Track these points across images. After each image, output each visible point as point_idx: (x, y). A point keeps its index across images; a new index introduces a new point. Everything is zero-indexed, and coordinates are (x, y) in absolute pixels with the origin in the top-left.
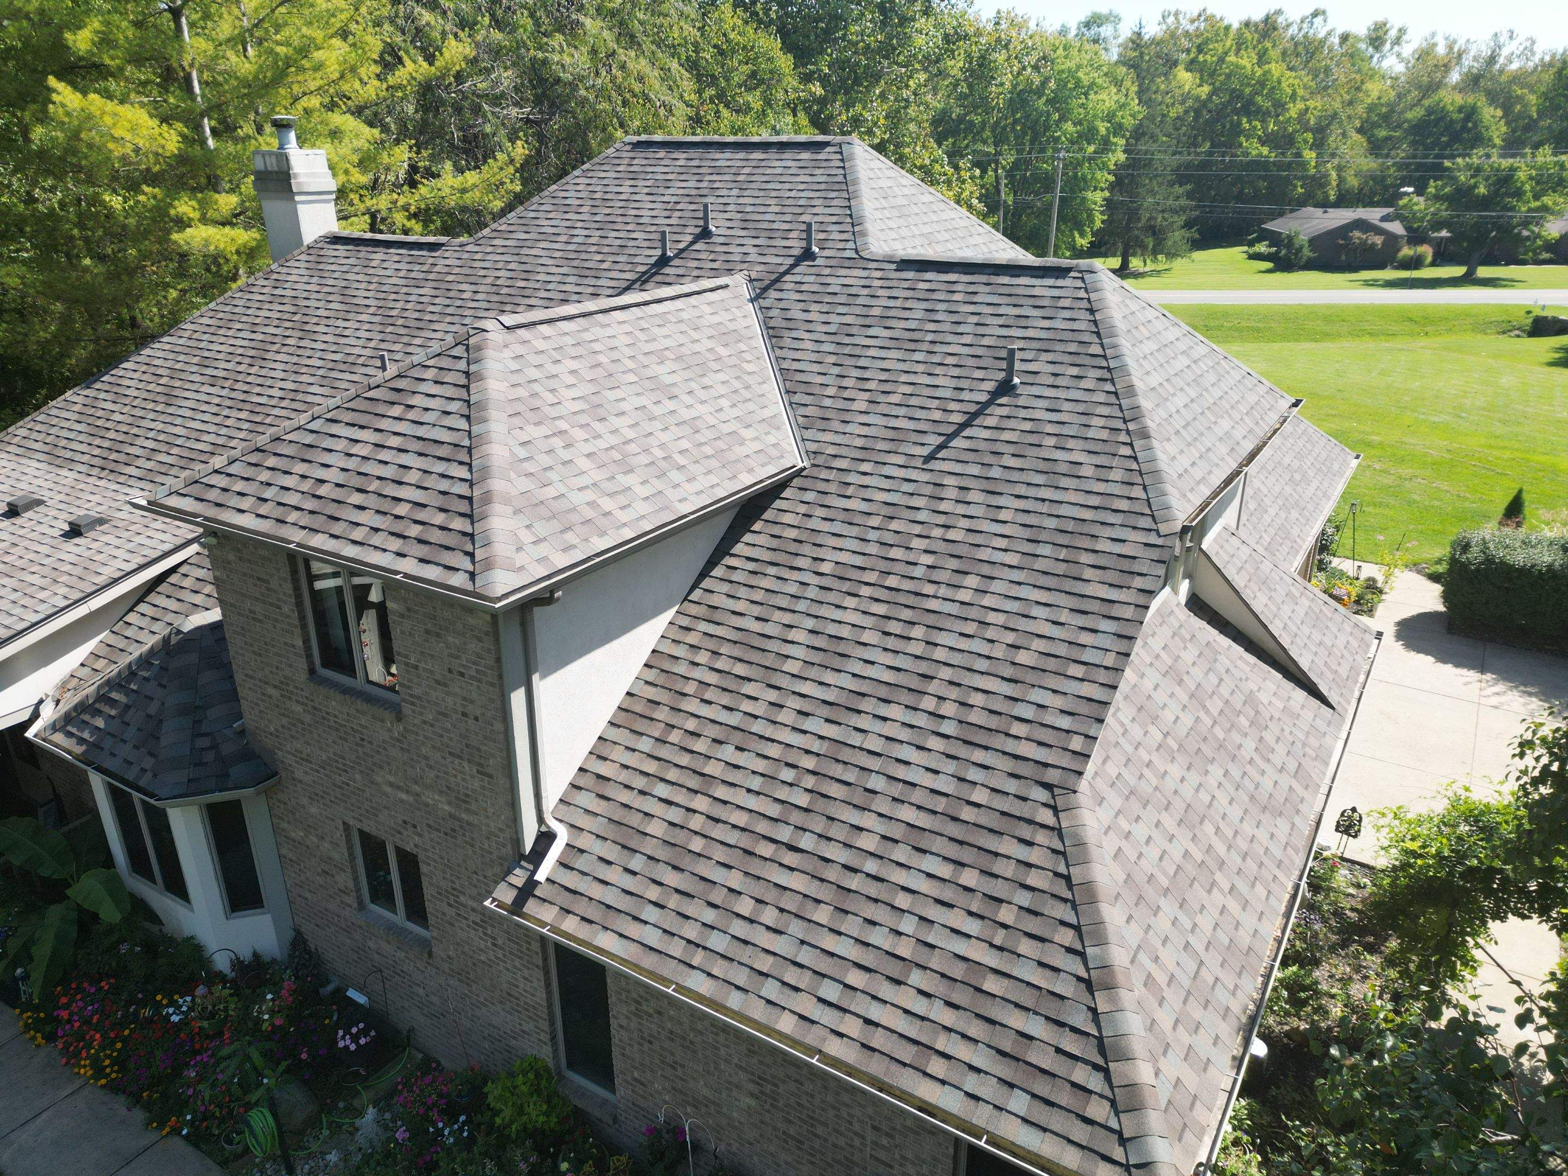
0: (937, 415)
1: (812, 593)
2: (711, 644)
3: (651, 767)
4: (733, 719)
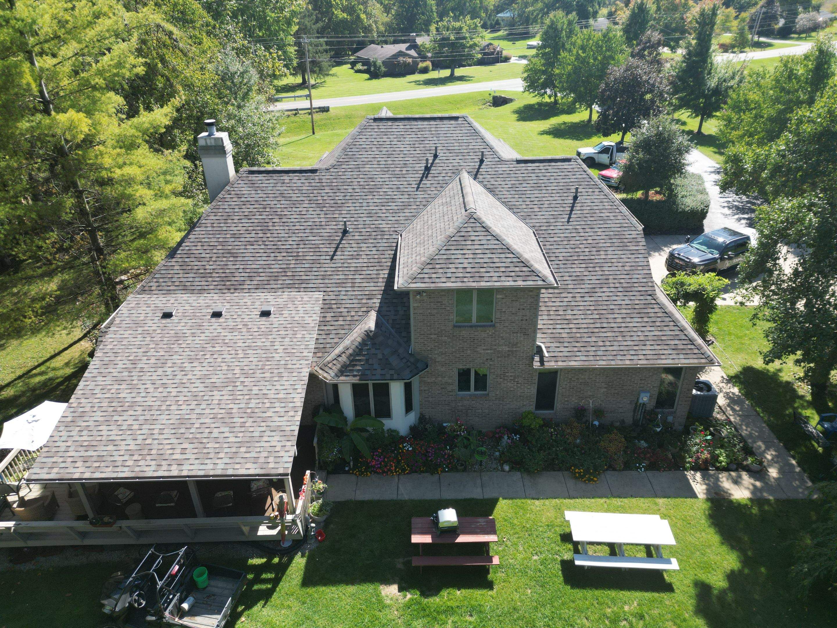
0: (562, 209)
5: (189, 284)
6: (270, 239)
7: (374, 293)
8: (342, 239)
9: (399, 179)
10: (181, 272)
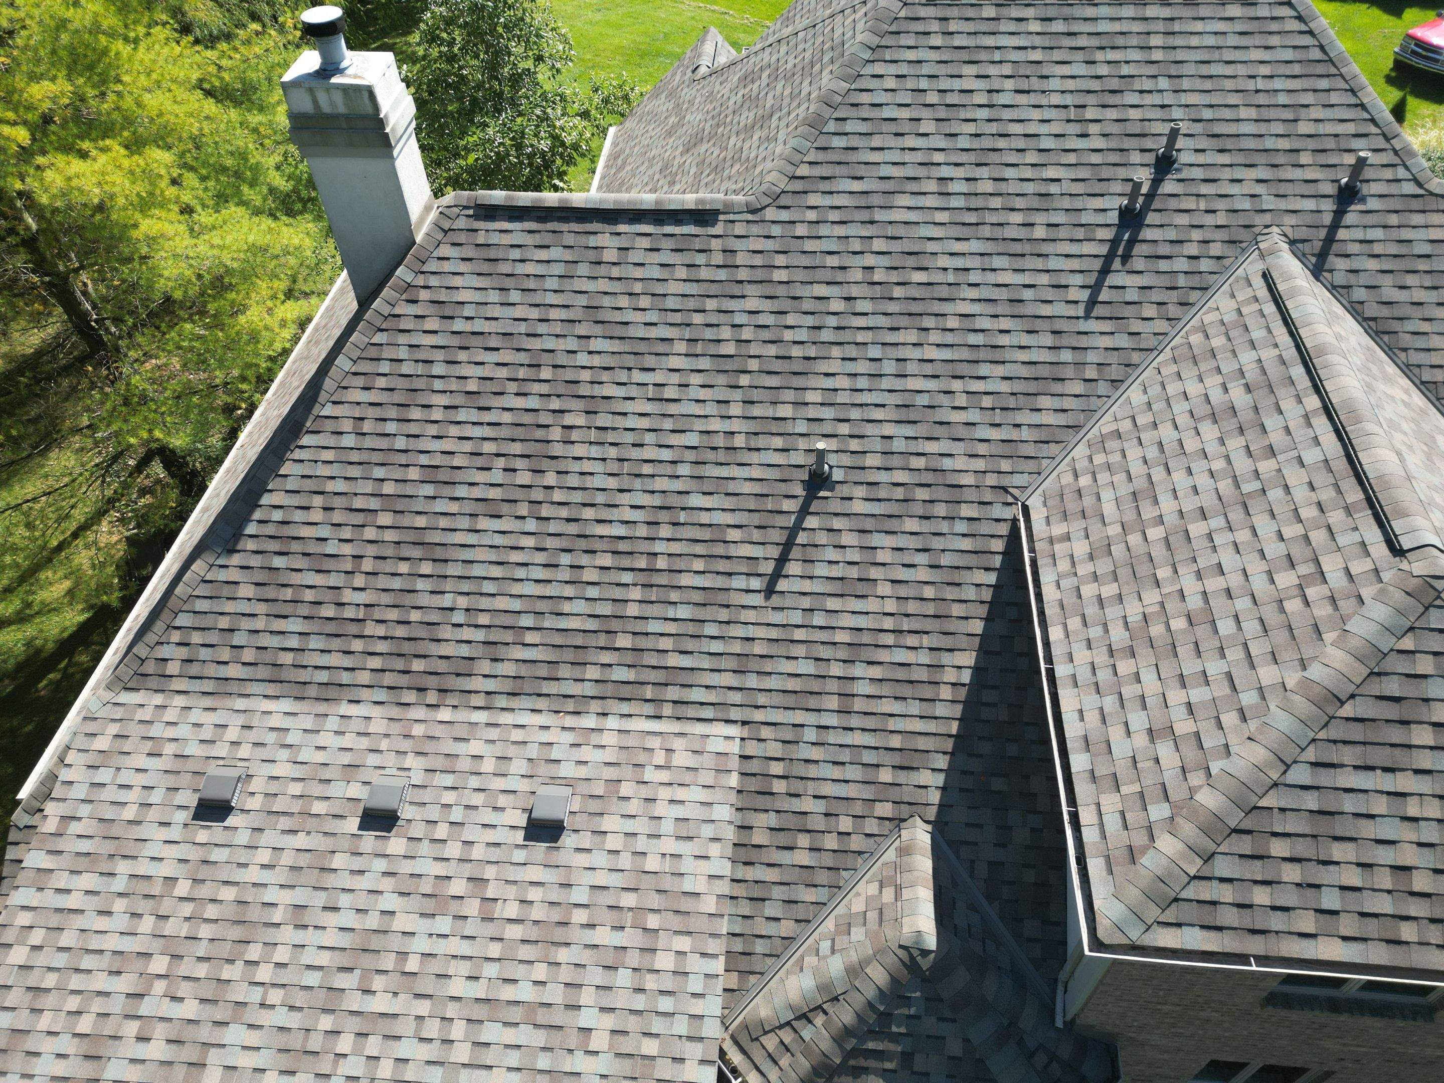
5: (287, 658)
6: (558, 496)
7: (922, 743)
8: (804, 511)
9: (1019, 263)
10: (261, 608)
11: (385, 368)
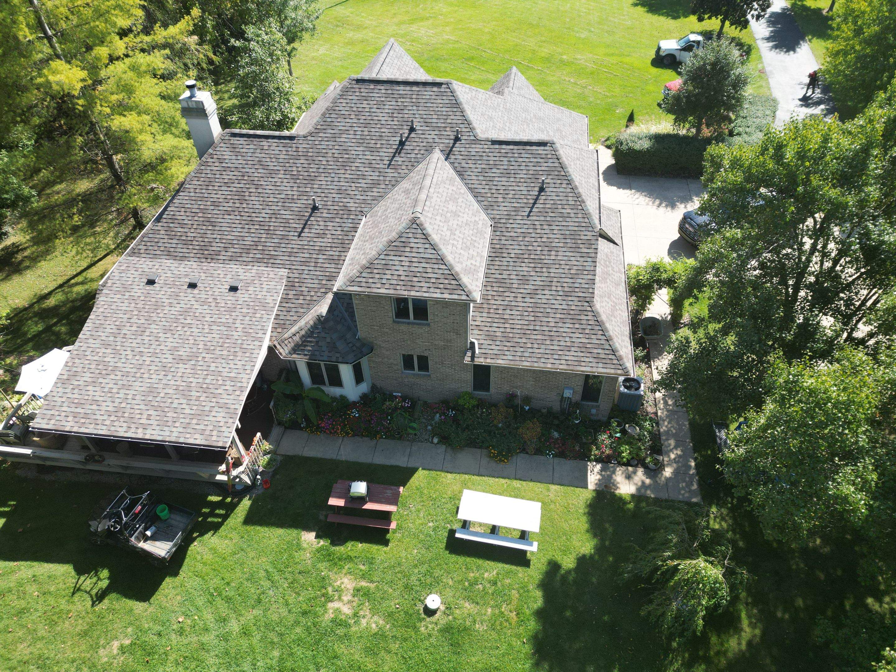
0: (525, 201)
1: (512, 264)
2: (490, 284)
3: (489, 320)
4: (506, 303)
5: (172, 250)
6: (246, 210)
7: (333, 274)
8: (310, 216)
9: (372, 154)
10: (166, 237)
11: (203, 175)
